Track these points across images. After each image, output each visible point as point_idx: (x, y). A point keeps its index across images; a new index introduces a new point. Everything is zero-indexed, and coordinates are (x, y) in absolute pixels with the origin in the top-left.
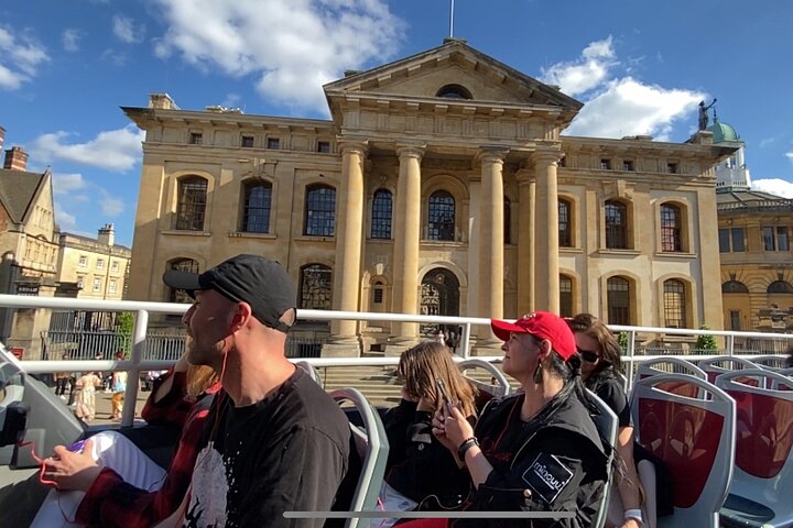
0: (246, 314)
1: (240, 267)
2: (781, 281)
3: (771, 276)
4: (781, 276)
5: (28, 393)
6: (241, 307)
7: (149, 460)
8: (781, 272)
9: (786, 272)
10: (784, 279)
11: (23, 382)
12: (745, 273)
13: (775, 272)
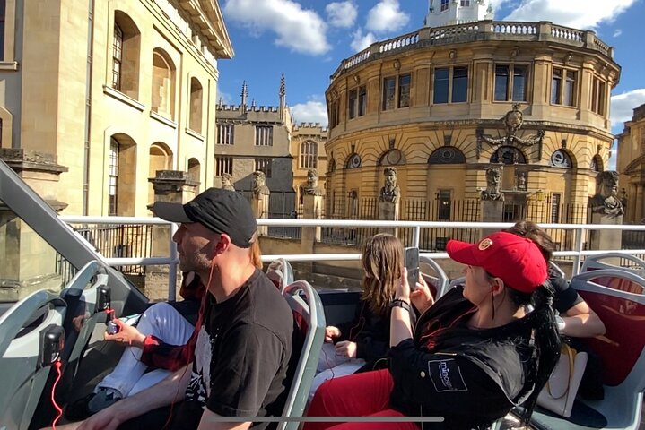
0: (227, 243)
1: (217, 204)
2: (447, 145)
3: (435, 140)
4: (448, 139)
5: (111, 278)
6: (222, 237)
7: (187, 322)
8: (448, 133)
9: (455, 133)
10: (452, 144)
11: (107, 272)
12: (406, 136)
13: (440, 134)
